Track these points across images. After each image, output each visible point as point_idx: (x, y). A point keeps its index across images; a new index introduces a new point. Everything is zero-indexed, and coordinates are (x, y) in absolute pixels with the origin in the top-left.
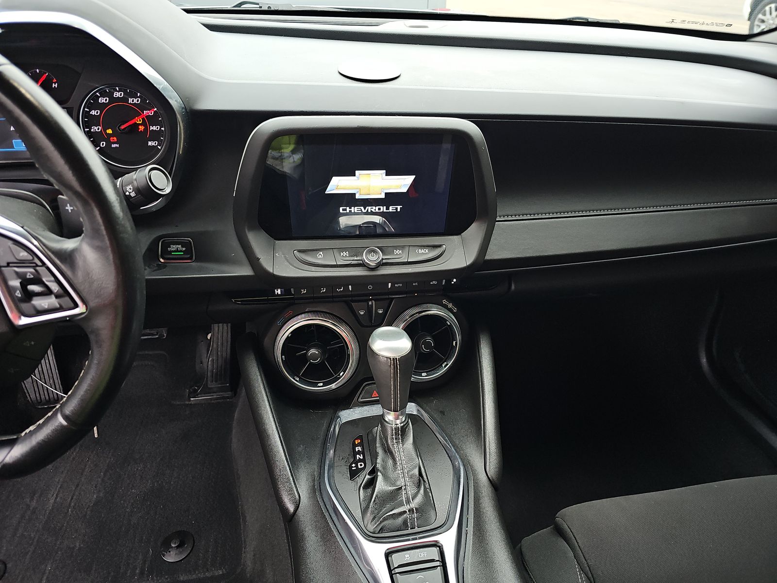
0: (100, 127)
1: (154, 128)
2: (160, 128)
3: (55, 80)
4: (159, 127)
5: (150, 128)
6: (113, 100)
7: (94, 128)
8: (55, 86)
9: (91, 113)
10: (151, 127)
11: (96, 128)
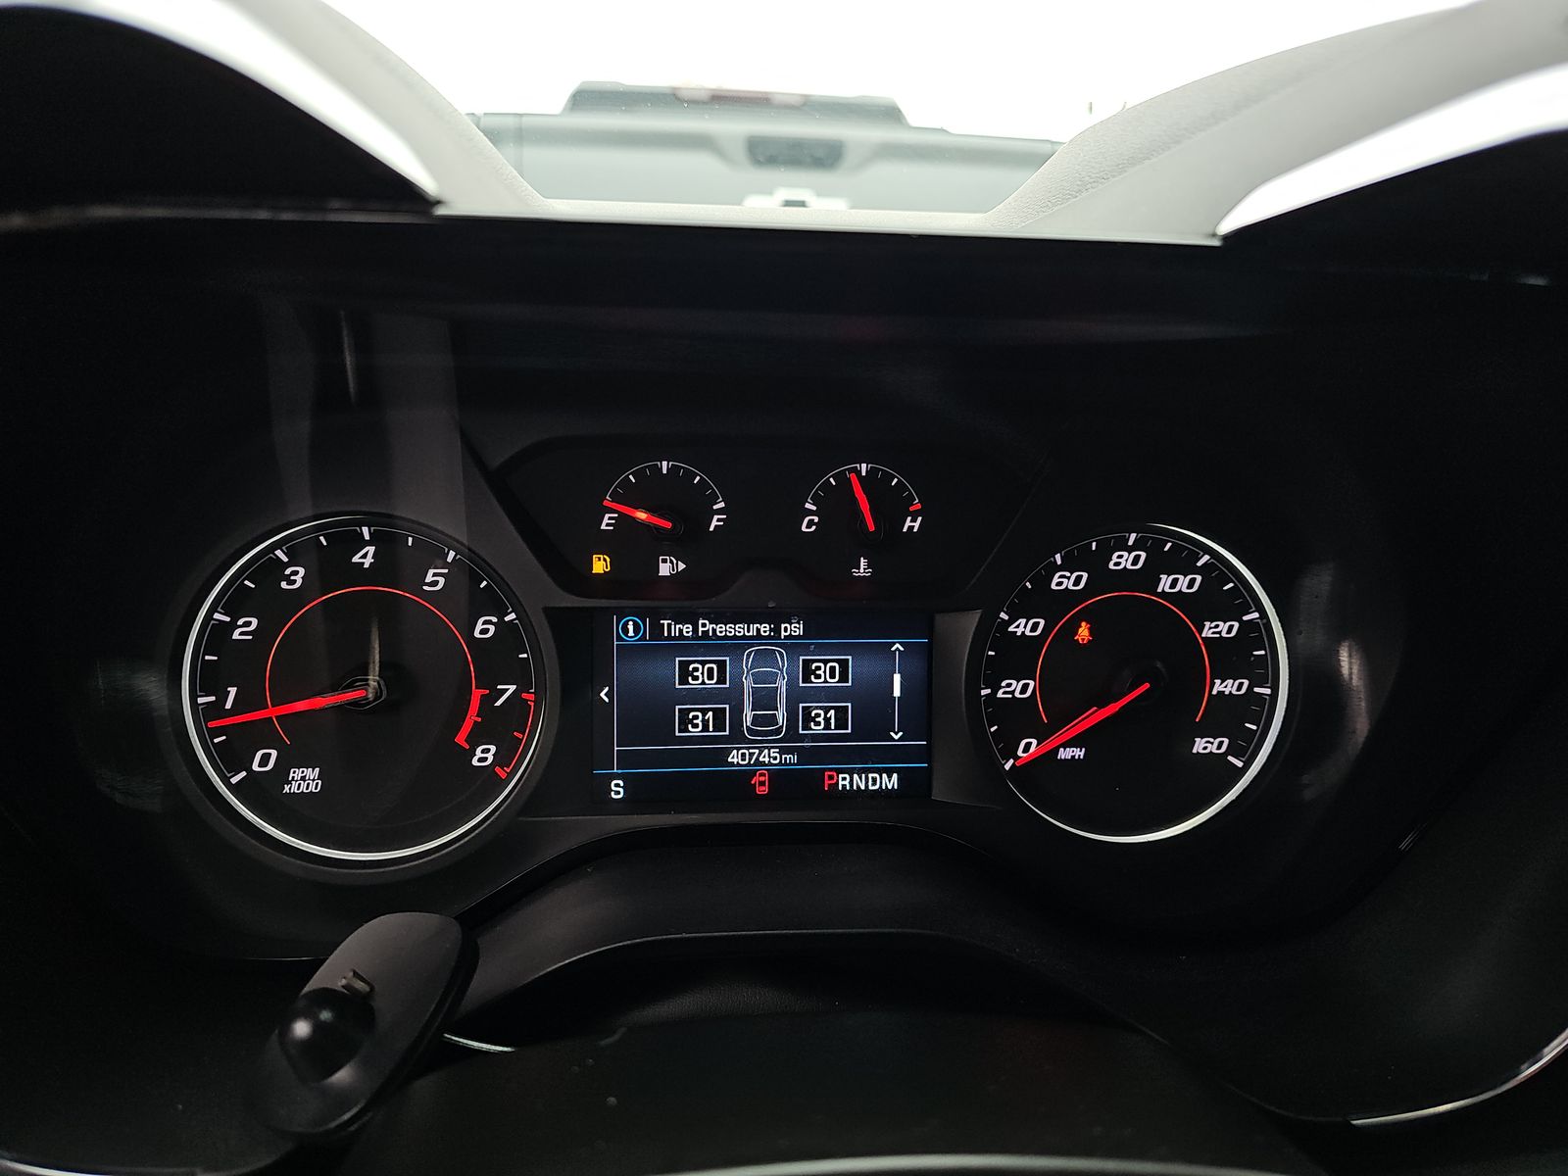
0: (1032, 683)
1: (1228, 687)
2: (1250, 688)
3: (917, 504)
4: (1246, 683)
5: (1213, 685)
6: (1103, 579)
7: (1009, 685)
8: (911, 528)
9: (1011, 629)
10: (1218, 682)
11: (1016, 686)
